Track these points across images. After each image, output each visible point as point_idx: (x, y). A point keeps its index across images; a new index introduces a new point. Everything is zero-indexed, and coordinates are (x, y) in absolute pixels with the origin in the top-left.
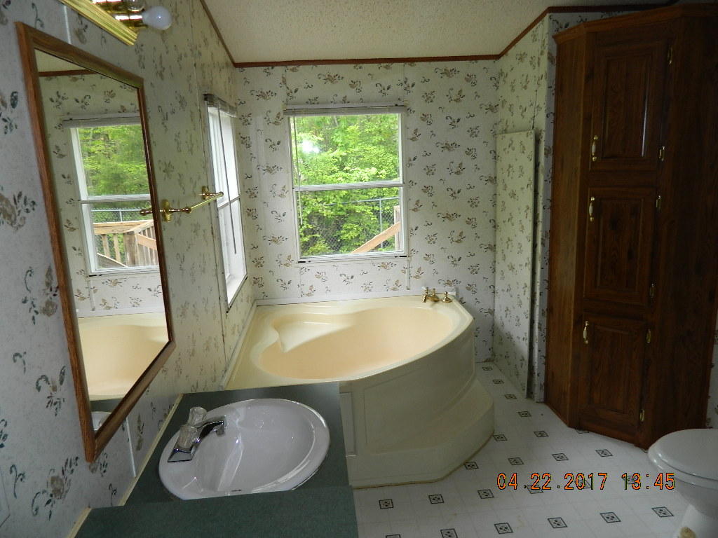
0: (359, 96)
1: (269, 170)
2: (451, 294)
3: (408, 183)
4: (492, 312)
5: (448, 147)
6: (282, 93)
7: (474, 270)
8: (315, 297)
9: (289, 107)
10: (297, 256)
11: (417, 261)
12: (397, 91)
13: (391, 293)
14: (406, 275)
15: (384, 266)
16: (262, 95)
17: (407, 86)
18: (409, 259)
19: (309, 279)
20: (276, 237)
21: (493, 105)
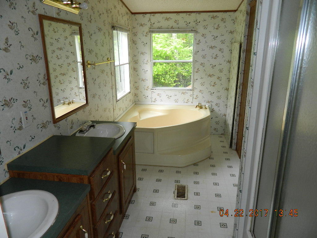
0: (178, 26)
1: (142, 53)
2: (207, 106)
3: (195, 61)
4: (225, 115)
5: (212, 47)
6: (149, 24)
7: (219, 98)
8: (157, 103)
9: (150, 30)
10: (151, 87)
11: (196, 92)
12: (193, 24)
13: (185, 104)
14: (191, 98)
15: (183, 93)
16: (141, 25)
17: (197, 22)
18: (193, 91)
19: (155, 96)
20: (144, 79)
21: (232, 31)
